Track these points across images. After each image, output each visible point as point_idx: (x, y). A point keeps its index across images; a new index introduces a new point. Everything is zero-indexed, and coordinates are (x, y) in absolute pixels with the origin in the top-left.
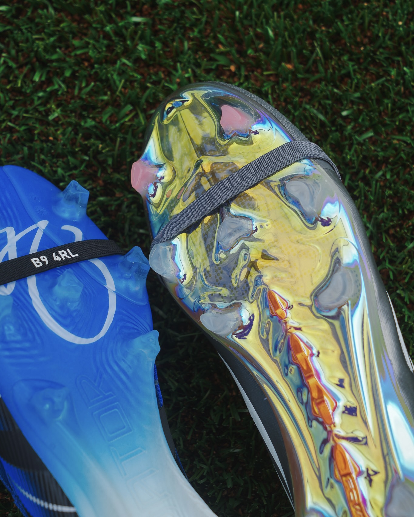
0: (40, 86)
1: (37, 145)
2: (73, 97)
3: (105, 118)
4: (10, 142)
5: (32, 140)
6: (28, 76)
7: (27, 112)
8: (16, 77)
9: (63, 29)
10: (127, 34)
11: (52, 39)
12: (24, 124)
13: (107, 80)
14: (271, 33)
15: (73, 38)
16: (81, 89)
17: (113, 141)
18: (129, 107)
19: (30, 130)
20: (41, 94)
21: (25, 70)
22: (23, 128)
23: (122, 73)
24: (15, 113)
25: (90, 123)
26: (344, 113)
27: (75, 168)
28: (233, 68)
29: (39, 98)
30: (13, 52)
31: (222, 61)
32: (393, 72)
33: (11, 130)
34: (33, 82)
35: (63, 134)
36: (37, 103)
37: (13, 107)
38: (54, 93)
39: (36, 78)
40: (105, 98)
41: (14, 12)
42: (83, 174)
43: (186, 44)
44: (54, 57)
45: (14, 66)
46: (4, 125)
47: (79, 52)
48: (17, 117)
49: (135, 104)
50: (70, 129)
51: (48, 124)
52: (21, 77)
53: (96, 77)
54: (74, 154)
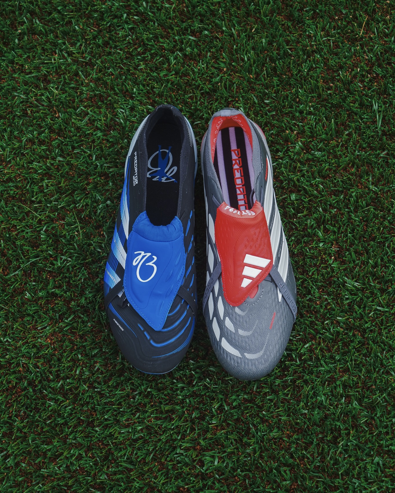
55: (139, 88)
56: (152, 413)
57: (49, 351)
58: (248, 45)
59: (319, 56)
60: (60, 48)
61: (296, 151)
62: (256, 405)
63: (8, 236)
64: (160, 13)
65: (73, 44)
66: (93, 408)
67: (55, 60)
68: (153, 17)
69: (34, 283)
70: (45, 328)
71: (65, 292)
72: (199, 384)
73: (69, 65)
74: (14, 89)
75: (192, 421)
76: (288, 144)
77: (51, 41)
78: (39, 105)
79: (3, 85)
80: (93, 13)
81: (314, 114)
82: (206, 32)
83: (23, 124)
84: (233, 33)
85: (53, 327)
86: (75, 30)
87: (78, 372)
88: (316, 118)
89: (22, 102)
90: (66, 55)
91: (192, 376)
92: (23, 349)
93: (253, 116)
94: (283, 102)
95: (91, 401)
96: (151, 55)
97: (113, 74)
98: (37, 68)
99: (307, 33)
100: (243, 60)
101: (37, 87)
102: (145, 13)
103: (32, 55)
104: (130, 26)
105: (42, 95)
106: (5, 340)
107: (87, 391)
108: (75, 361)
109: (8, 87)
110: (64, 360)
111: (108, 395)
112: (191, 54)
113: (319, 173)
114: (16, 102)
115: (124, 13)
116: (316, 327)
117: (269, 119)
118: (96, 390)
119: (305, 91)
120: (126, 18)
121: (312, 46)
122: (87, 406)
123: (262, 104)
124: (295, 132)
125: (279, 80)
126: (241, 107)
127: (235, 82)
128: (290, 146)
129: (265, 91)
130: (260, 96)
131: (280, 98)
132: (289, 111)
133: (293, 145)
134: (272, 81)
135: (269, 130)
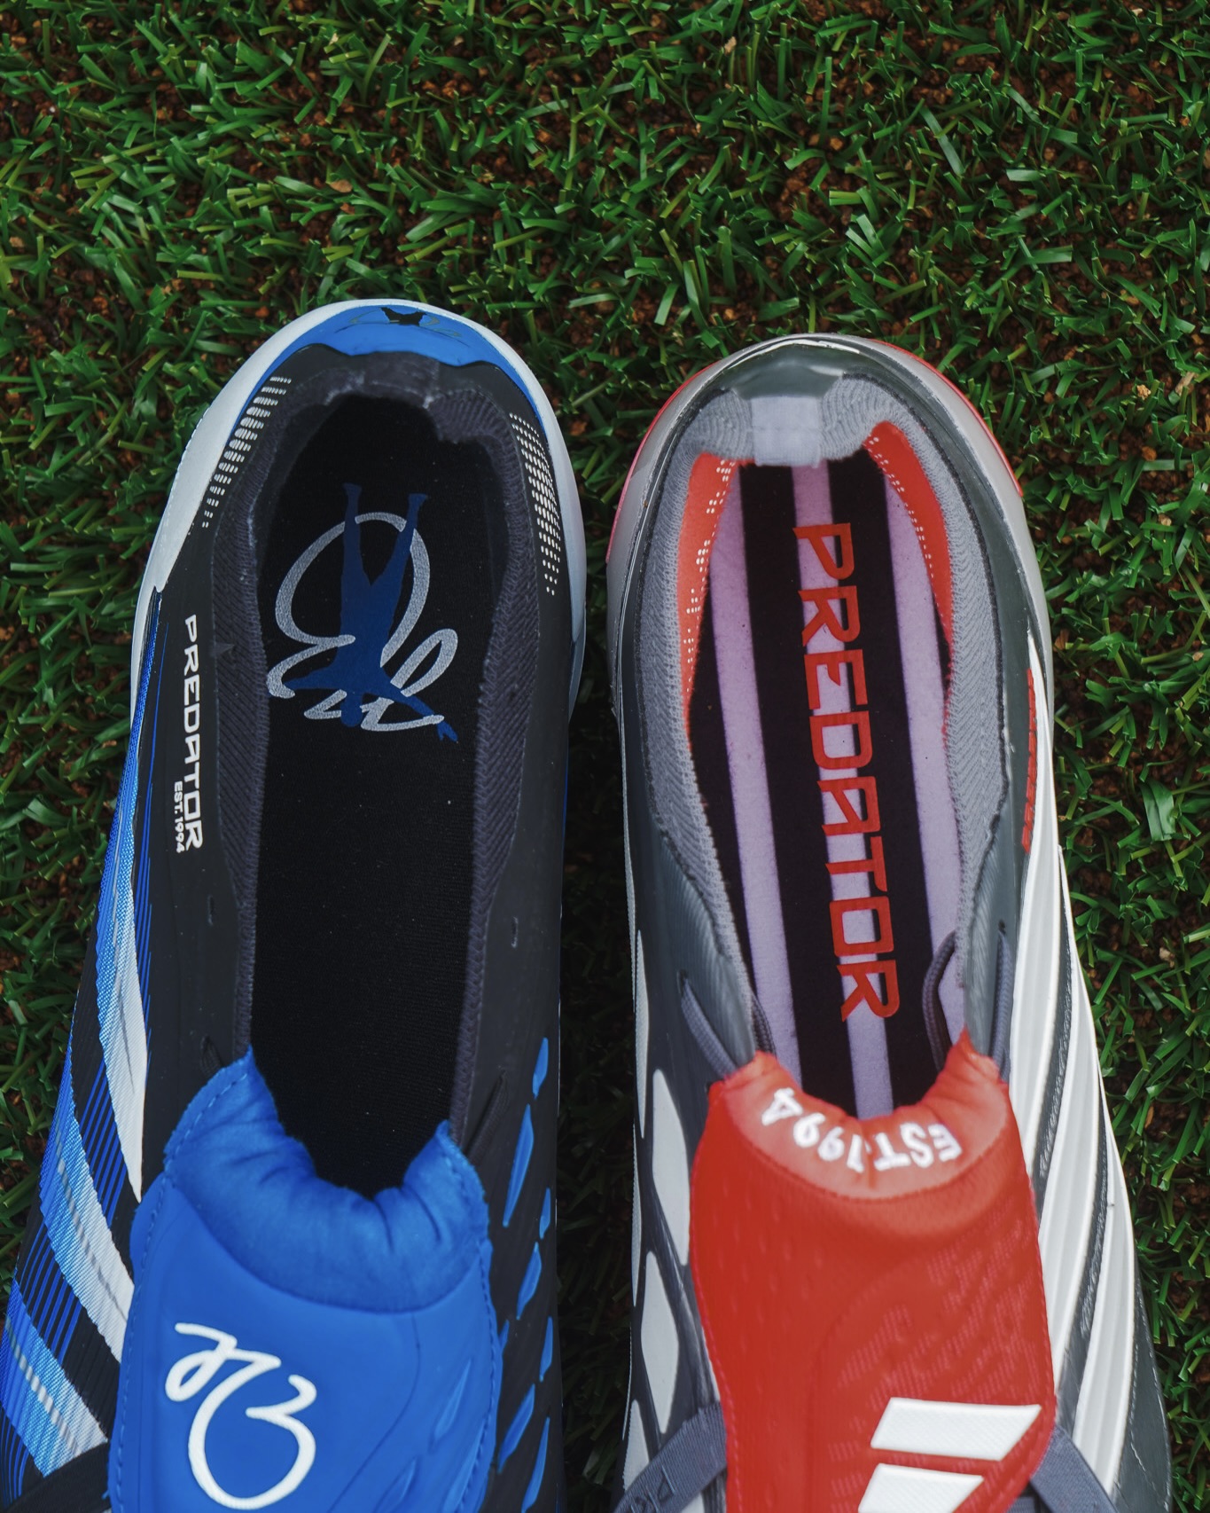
55: (229, 56)
61: (1191, 508)
76: (1138, 458)
94: (1123, 184)
117: (1036, 296)
123: (995, 197)
124: (1187, 380)
125: (1097, 29)
126: (859, 208)
127: (827, 46)
128: (1152, 465)
129: (1014, 105)
130: (982, 137)
131: (1106, 157)
132: (1158, 250)
133: (1169, 465)
134: (1063, 39)
135: (1028, 361)
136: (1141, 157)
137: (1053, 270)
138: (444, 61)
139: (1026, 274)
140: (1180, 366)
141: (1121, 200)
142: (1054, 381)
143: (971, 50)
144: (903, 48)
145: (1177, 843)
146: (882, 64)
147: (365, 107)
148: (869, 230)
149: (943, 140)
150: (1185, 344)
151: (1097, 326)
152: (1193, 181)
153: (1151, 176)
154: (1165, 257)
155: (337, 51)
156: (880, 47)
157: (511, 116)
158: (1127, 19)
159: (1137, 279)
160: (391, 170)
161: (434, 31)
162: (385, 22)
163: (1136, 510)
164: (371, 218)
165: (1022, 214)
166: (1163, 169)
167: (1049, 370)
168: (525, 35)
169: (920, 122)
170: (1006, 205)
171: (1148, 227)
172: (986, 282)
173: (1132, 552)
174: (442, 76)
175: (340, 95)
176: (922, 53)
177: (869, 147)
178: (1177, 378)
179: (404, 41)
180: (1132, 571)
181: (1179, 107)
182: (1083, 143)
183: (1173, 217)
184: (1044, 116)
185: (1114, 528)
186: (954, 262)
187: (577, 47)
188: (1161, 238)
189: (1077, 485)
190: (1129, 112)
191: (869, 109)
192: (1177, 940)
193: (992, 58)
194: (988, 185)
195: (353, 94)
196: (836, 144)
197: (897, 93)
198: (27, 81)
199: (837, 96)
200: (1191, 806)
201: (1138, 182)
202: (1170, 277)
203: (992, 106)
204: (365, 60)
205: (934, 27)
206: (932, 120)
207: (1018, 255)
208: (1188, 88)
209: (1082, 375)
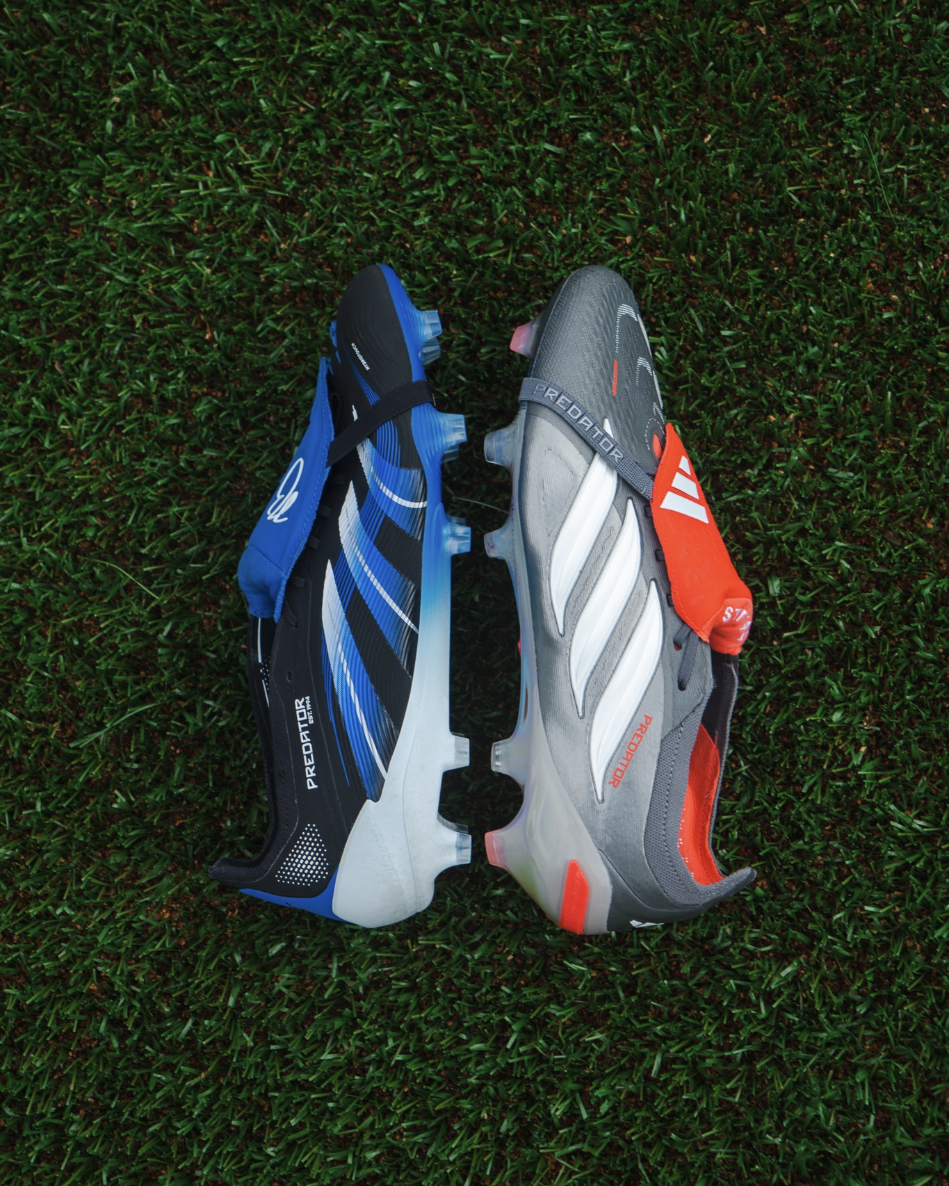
0: (419, 185)
1: (389, 248)
2: (449, 210)
3: (471, 244)
4: (366, 233)
5: (387, 239)
6: (412, 168)
7: (394, 208)
8: (399, 165)
9: (466, 130)
10: (533, 158)
11: (451, 138)
12: (386, 220)
13: (490, 205)
14: (683, 217)
15: (475, 144)
16: (460, 203)
17: (470, 273)
18: (500, 243)
19: (392, 228)
20: (417, 193)
21: (413, 159)
22: (384, 224)
23: (507, 202)
24: (381, 204)
25: (454, 244)
26: (725, 333)
27: (420, 286)
28: (628, 239)
29: (414, 197)
30: (406, 136)
31: (622, 226)
32: (797, 308)
33: (371, 221)
34: (413, 178)
35: (424, 245)
36: (408, 201)
37: (383, 198)
38: (429, 198)
39: (417, 175)
40: (481, 223)
41: (422, 92)
42: (427, 294)
43: (591, 195)
44: (446, 158)
45: (400, 152)
46: (364, 213)
47: (474, 162)
48: (382, 210)
49: (508, 240)
50: (431, 243)
51: (412, 228)
52: (403, 167)
53: (480, 198)
54: (425, 272)
55: (413, 277)
56: (403, 1117)
57: (163, 945)
58: (692, 179)
59: (868, 218)
60: (221, 157)
61: (791, 466)
62: (656, 1114)
63: (76, 643)
64: (476, 76)
65: (253, 148)
66: (264, 1095)
67: (206, 186)
68: (456, 84)
69: (136, 766)
70: (159, 879)
71: (211, 797)
72: (522, 1049)
73: (240, 201)
74: (103, 258)
75: (501, 1142)
76: (771, 447)
77: (197, 134)
78: (164, 303)
79: (72, 246)
80: (306, 64)
81: (844, 377)
82: (588, 136)
83: (121, 355)
84: (655, 142)
85: (177, 881)
86: (257, 110)
87: (231, 1002)
88: (847, 387)
89: (121, 295)
90: (234, 174)
91: (504, 1026)
92: (100, 938)
93: (690, 370)
94: (768, 338)
95: (260, 1077)
96: (447, 189)
97: (349, 235)
98: (163, 205)
99: (846, 151)
100: (676, 215)
101: (160, 255)
102: (437, 74)
103: (149, 169)
104: (397, 107)
105: (171, 279)
106: (59, 911)
107: (252, 1048)
108: (227, 969)
109: (85, 253)
110: (199, 968)
111: (301, 1065)
112: (547, 194)
113: (843, 529)
114: (105, 293)
115: (385, 70)
116: (810, 926)
117: (730, 380)
118: (273, 1047)
119: (825, 309)
120: (389, 85)
121: (853, 187)
122: (250, 1091)
123: (716, 342)
124: (792, 416)
125: (761, 276)
126: (662, 345)
127: (651, 279)
128: (776, 449)
129: (725, 305)
130: (711, 317)
131: (762, 327)
132: (781, 364)
133: (783, 450)
134: (745, 279)
135: (728, 408)
136: (775, 326)
137: (739, 372)
138: (498, 282)
139: (728, 372)
140: (788, 409)
141: (767, 343)
142: (737, 415)
143: (708, 283)
144: (682, 283)
145: (781, 597)
146: (673, 288)
147: (466, 299)
148: (664, 353)
149: (696, 320)
150: (790, 401)
151: (755, 393)
152: (798, 338)
153: (779, 334)
154: (783, 366)
155: (456, 276)
156: (672, 281)
157: (523, 305)
158: (772, 272)
159: (773, 376)
160: (475, 324)
161: (495, 271)
162: (474, 266)
163: (768, 466)
164: (467, 343)
165: (726, 349)
166: (784, 331)
167: (735, 411)
168: (530, 273)
169: (687, 310)
170: (720, 345)
171: (776, 355)
172: (712, 373)
173: (766, 481)
174: (496, 289)
175: (456, 294)
176: (690, 285)
177: (667, 320)
178: (788, 415)
179: (482, 275)
180: (766, 490)
181: (791, 306)
182: (752, 320)
183: (787, 351)
184: (736, 309)
185: (760, 474)
186: (699, 367)
187: (551, 278)
188: (782, 359)
189: (746, 456)
190: (772, 309)
191: (666, 304)
192: (779, 637)
193: (717, 286)
194: (713, 336)
195: (461, 295)
196: (653, 320)
197: (678, 298)
198: (332, 286)
199: (654, 301)
200: (787, 584)
201: (773, 336)
202: (785, 374)
203: (717, 304)
204: (466, 281)
205: (694, 274)
206: (692, 311)
207: (724, 365)
208: (796, 299)
209: (748, 412)
